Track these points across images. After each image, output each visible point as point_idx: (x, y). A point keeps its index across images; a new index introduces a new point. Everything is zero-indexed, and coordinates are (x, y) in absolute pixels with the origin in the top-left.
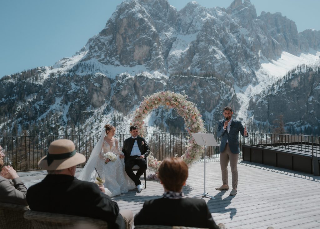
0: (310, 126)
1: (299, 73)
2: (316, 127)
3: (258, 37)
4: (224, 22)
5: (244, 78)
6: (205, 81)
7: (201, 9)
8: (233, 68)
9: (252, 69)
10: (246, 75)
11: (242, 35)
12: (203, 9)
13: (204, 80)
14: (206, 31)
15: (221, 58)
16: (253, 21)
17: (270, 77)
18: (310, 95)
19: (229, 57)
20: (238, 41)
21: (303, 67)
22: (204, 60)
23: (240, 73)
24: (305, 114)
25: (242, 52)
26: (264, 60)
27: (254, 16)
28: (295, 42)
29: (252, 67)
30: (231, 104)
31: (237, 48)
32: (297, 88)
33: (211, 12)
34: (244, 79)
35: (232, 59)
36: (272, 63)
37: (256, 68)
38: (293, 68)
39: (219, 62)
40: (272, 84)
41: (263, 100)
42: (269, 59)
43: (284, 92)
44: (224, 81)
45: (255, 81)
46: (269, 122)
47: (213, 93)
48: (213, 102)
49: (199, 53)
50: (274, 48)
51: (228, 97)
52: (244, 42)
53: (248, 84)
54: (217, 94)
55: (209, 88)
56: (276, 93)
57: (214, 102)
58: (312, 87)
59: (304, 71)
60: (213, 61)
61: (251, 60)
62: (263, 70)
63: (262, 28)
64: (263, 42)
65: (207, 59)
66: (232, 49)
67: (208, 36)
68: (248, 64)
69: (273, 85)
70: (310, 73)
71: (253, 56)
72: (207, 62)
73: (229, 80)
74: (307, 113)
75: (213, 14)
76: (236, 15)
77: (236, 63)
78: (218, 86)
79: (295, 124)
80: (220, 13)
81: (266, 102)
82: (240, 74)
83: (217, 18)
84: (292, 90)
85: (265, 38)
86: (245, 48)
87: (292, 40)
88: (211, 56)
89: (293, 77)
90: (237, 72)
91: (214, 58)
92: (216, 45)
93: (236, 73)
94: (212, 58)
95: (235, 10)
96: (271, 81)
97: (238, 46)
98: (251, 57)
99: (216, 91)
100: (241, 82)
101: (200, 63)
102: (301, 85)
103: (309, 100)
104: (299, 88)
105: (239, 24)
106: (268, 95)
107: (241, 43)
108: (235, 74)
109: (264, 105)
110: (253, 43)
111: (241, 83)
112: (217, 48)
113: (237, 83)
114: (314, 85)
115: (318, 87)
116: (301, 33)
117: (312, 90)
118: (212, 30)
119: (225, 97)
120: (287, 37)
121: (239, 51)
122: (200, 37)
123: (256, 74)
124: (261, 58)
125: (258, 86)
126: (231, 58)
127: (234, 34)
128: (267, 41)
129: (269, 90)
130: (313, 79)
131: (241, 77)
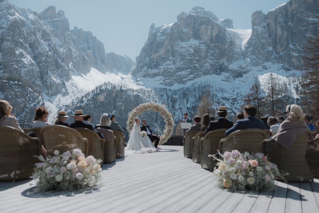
1: (105, 89)
3: (70, 50)
4: (35, 26)
5: (53, 87)
6: (9, 85)
7: (8, 6)
8: (43, 76)
9: (63, 79)
10: (56, 85)
11: (54, 45)
12: (12, 6)
13: (7, 84)
14: (13, 31)
15: (30, 63)
16: (66, 33)
17: (80, 89)
18: (113, 110)
19: (38, 63)
20: (50, 49)
21: (109, 84)
22: (9, 63)
23: (50, 81)
25: (53, 61)
26: (74, 73)
27: (67, 29)
28: (103, 61)
29: (63, 78)
31: (47, 56)
32: (103, 102)
33: (20, 12)
34: (54, 89)
35: (42, 67)
36: (82, 76)
37: (66, 79)
38: (100, 84)
39: (27, 67)
40: (81, 96)
41: (72, 111)
42: (79, 72)
43: (91, 105)
44: (32, 88)
45: (65, 91)
47: (17, 99)
48: (17, 110)
49: (3, 53)
50: (84, 62)
51: (35, 105)
52: (56, 52)
53: (57, 94)
54: (23, 101)
55: (13, 94)
56: (84, 105)
57: (19, 109)
58: (115, 103)
59: (109, 87)
60: (20, 65)
61: (62, 71)
62: (73, 82)
63: (74, 42)
64: (75, 56)
65: (13, 61)
66: (43, 56)
67: (15, 36)
68: (59, 74)
69: (82, 97)
70: (114, 90)
71: (65, 67)
72: (13, 65)
73: (38, 88)
75: (23, 14)
76: (49, 22)
77: (46, 71)
78: (24, 92)
80: (31, 16)
82: (50, 83)
83: (28, 20)
84: (99, 104)
85: (76, 52)
86: (57, 58)
87: (100, 59)
88: (18, 59)
89: (100, 92)
90: (47, 80)
91: (21, 62)
92: (24, 49)
93: (46, 81)
94: (19, 61)
95: (48, 17)
96: (80, 94)
97: (49, 55)
98: (62, 68)
99: (21, 98)
100: (50, 91)
101: (2, 64)
102: (106, 100)
104: (105, 103)
105: (51, 32)
106: (77, 106)
107: (52, 52)
108: (44, 82)
110: (64, 54)
111: (50, 92)
112: (25, 52)
113: (46, 91)
114: (116, 101)
115: (119, 103)
116: (107, 54)
117: (115, 105)
118: (20, 32)
119: (32, 105)
120: (96, 55)
122: (5, 36)
123: (66, 85)
124: (72, 70)
125: (67, 97)
126: (41, 65)
127: (46, 42)
128: (78, 55)
129: (78, 102)
130: (116, 96)
131: (50, 86)
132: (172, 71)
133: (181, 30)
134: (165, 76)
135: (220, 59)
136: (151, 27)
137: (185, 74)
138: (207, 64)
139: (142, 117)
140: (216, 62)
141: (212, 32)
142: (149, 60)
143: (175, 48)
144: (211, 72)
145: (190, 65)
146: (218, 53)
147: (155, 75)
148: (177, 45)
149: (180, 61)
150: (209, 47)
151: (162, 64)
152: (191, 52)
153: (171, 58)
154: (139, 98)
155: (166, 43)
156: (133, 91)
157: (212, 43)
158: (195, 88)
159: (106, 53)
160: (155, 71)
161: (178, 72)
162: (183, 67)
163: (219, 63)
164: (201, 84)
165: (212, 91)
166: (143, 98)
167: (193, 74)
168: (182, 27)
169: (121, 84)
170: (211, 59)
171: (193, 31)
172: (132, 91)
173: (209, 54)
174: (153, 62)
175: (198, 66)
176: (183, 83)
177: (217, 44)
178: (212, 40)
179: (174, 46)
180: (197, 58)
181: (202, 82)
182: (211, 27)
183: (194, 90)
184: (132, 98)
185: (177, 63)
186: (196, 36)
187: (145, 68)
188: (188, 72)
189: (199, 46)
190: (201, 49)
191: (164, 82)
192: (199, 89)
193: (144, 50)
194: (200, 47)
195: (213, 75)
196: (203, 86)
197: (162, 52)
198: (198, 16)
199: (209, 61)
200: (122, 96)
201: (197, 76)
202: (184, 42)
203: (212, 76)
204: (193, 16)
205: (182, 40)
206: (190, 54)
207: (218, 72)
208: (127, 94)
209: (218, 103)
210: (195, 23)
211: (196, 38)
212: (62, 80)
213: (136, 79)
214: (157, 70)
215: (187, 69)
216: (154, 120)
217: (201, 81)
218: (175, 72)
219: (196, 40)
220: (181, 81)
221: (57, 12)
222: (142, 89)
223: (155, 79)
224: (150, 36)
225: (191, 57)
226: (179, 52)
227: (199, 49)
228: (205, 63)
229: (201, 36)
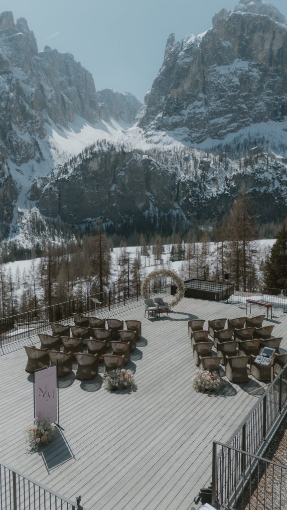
0: (112, 223)
1: (99, 151)
2: (119, 225)
3: (41, 88)
5: (22, 150)
8: (4, 132)
9: (34, 137)
10: (25, 146)
11: (16, 80)
16: (33, 58)
17: (61, 152)
18: (113, 183)
20: (10, 88)
21: (104, 143)
23: (16, 141)
24: (107, 207)
25: (17, 108)
26: (51, 125)
27: (34, 51)
28: (93, 104)
29: (34, 135)
30: (4, 190)
31: (9, 100)
32: (97, 172)
34: (22, 152)
35: (2, 118)
37: (39, 136)
38: (91, 143)
40: (64, 163)
41: (52, 186)
43: (80, 176)
45: (39, 156)
46: (61, 219)
50: (65, 108)
52: (20, 92)
53: (28, 160)
56: (69, 177)
58: (114, 173)
59: (105, 149)
61: (32, 123)
62: (50, 141)
63: (46, 74)
64: (49, 97)
66: (1, 100)
68: (28, 128)
69: (66, 165)
70: (113, 153)
71: (36, 117)
74: (109, 207)
77: (9, 125)
79: (95, 221)
81: (55, 189)
82: (16, 143)
84: (90, 175)
86: (22, 102)
87: (88, 101)
89: (91, 156)
90: (11, 139)
93: (11, 142)
95: (2, 32)
96: (61, 159)
97: (11, 97)
100: (18, 156)
102: (101, 168)
103: (111, 189)
104: (100, 173)
105: (10, 58)
106: (59, 178)
107: (15, 93)
108: (8, 143)
109: (54, 194)
110: (34, 95)
111: (18, 158)
113: (13, 157)
114: (117, 169)
115: (121, 172)
117: (114, 176)
120: (82, 95)
121: (12, 106)
123: (40, 146)
125: (43, 165)
127: (3, 75)
128: (55, 96)
129: (59, 171)
130: (116, 161)
131: (18, 148)
132: (203, 118)
133: (219, 43)
134: (191, 127)
135: (284, 94)
136: (168, 40)
137: (223, 123)
138: (261, 103)
139: (156, 194)
140: (277, 99)
141: (272, 45)
142: (165, 100)
143: (210, 78)
144: (266, 117)
145: (232, 107)
146: (280, 83)
147: (175, 126)
148: (212, 71)
149: (217, 100)
150: (265, 72)
151: (187, 107)
152: (234, 82)
153: (201, 95)
154: (150, 164)
155: (194, 69)
156: (141, 152)
157: (271, 65)
158: (239, 145)
159: (97, 91)
160: (176, 118)
161: (213, 118)
162: (221, 111)
163: (281, 100)
164: (250, 138)
165: (267, 150)
166: (157, 164)
167: (237, 122)
168: (221, 39)
169: (122, 143)
170: (269, 95)
171: (240, 44)
172: (139, 154)
173: (264, 86)
174: (172, 103)
175: (245, 107)
176: (221, 137)
177: (279, 66)
178: (271, 60)
179: (206, 73)
180: (244, 94)
181: (251, 135)
182: (271, 36)
183: (238, 148)
184: (140, 165)
185: (211, 103)
186: (245, 53)
187: (160, 115)
188: (227, 118)
189: (248, 72)
190: (252, 76)
191: (190, 137)
192: (245, 147)
193: (158, 84)
194: (251, 73)
195: (271, 122)
196: (252, 141)
197: (186, 85)
198: (249, 16)
199: (265, 97)
200: (124, 161)
201: (243, 125)
202: (224, 65)
203: (269, 124)
204: (240, 16)
205: (221, 62)
206: (233, 87)
207: (279, 117)
208: (132, 159)
209: (276, 169)
210: (243, 29)
211: (244, 58)
212: (33, 139)
213: (145, 133)
214: (179, 117)
215: (226, 112)
216: (174, 198)
217: (249, 133)
218: (207, 119)
219: (244, 60)
220: (216, 135)
221: (15, 22)
222: (155, 150)
223: (174, 132)
224: (167, 58)
225: (234, 91)
226: (214, 84)
227: (248, 77)
228: (257, 102)
229: (253, 53)
